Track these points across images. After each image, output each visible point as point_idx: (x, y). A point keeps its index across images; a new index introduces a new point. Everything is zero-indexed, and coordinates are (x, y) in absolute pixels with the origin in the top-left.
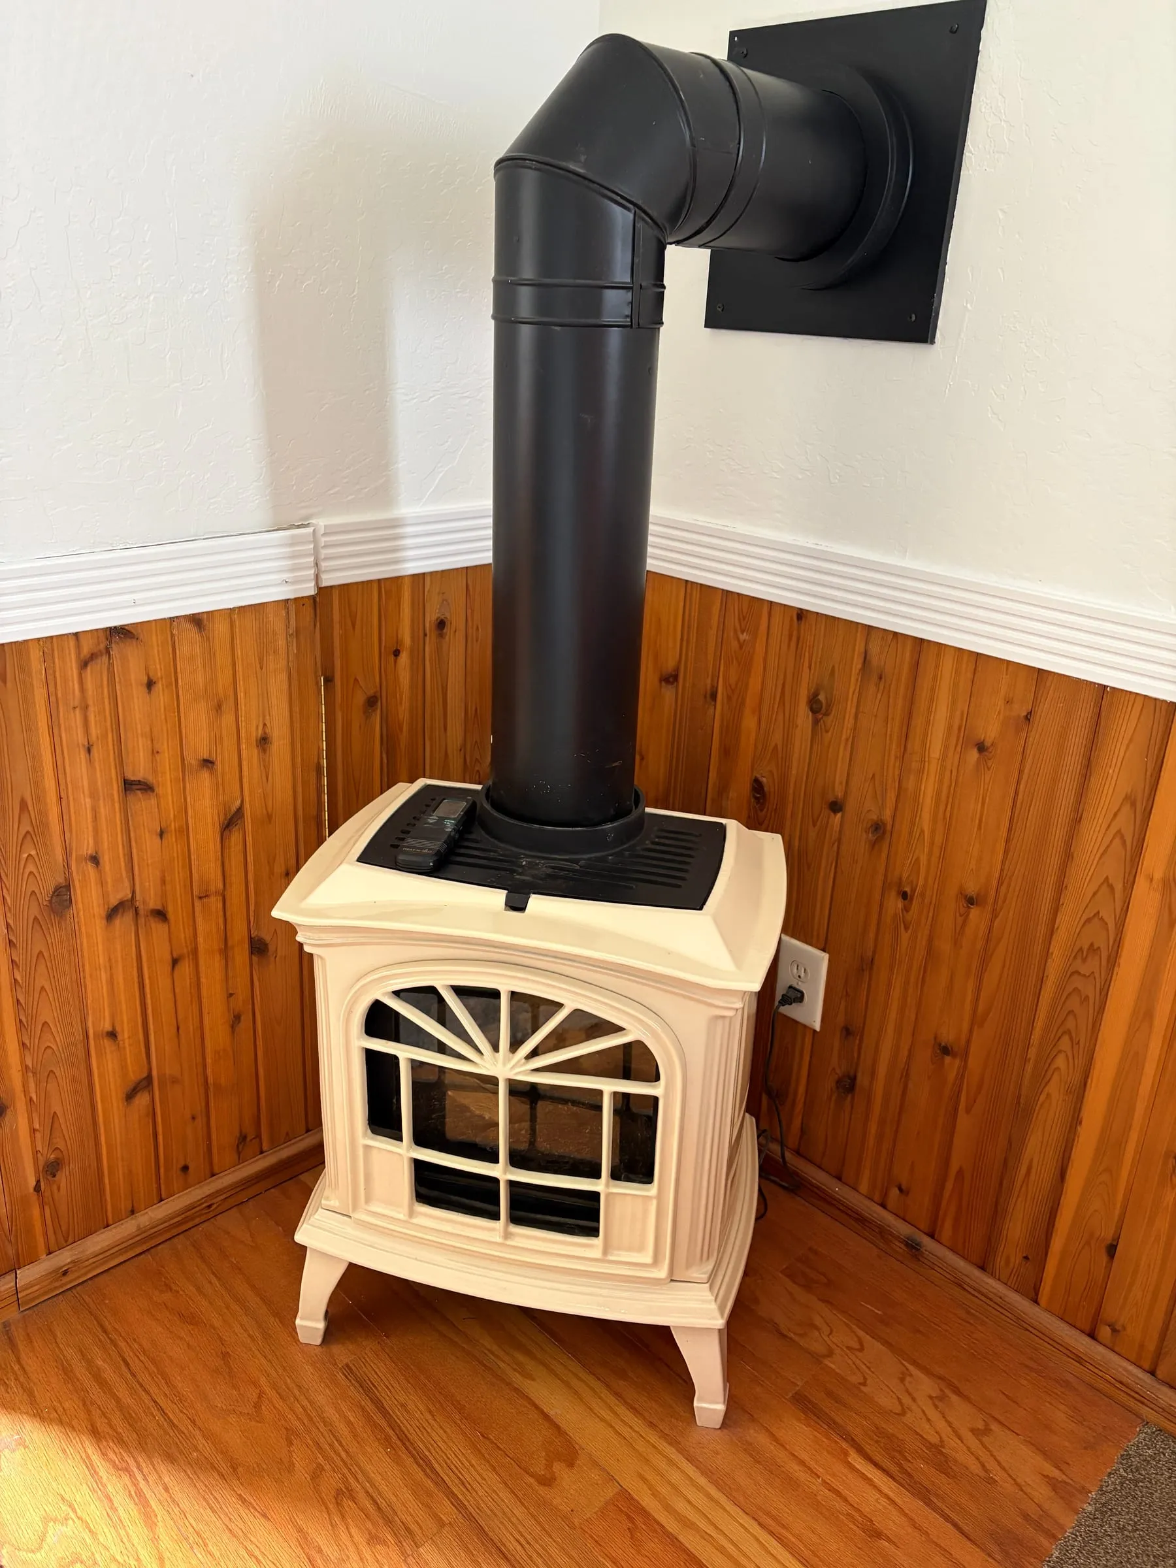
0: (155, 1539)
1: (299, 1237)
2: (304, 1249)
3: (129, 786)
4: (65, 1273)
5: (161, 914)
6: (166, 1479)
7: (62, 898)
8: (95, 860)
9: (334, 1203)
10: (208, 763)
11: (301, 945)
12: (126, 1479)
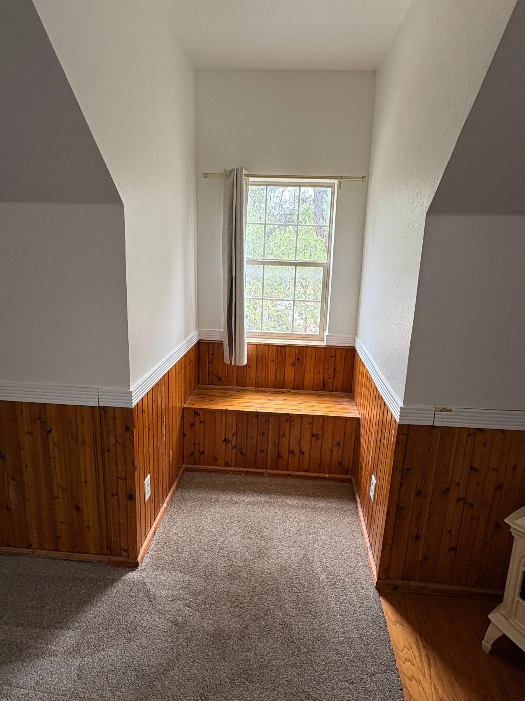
0: (430, 671)
1: (490, 616)
2: (490, 621)
3: (472, 468)
4: (421, 589)
5: (471, 505)
6: (436, 658)
7: (447, 491)
8: (458, 484)
9: (504, 613)
10: (496, 469)
11: (511, 532)
12: (426, 650)
